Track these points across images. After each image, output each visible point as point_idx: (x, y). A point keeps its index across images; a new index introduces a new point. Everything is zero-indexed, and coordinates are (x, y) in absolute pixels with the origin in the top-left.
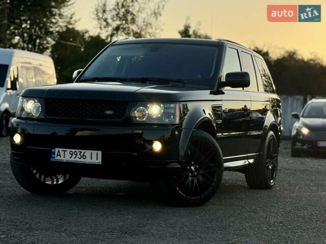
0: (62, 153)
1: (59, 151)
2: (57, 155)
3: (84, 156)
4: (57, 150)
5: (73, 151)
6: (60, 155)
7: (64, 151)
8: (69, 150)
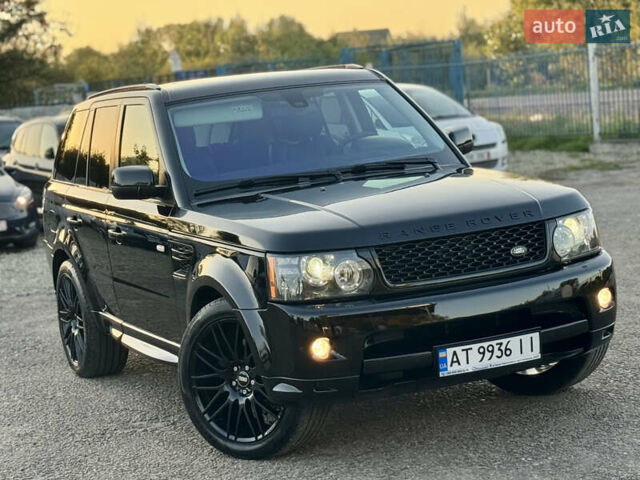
0: (462, 356)
1: (455, 353)
4: (450, 351)
6: (458, 361)
7: (467, 350)
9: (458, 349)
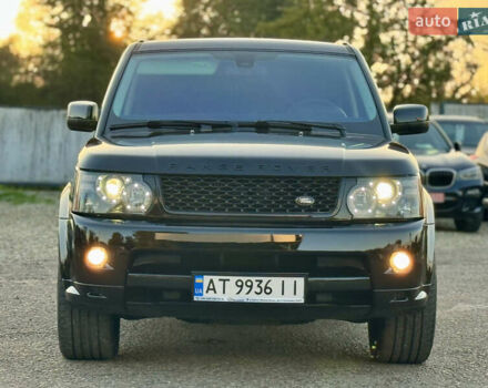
0: (219, 285)
1: (211, 281)
2: (209, 289)
3: (268, 290)
4: (207, 279)
5: (244, 279)
6: (214, 289)
7: (224, 281)
8: (233, 279)
9: (216, 279)
